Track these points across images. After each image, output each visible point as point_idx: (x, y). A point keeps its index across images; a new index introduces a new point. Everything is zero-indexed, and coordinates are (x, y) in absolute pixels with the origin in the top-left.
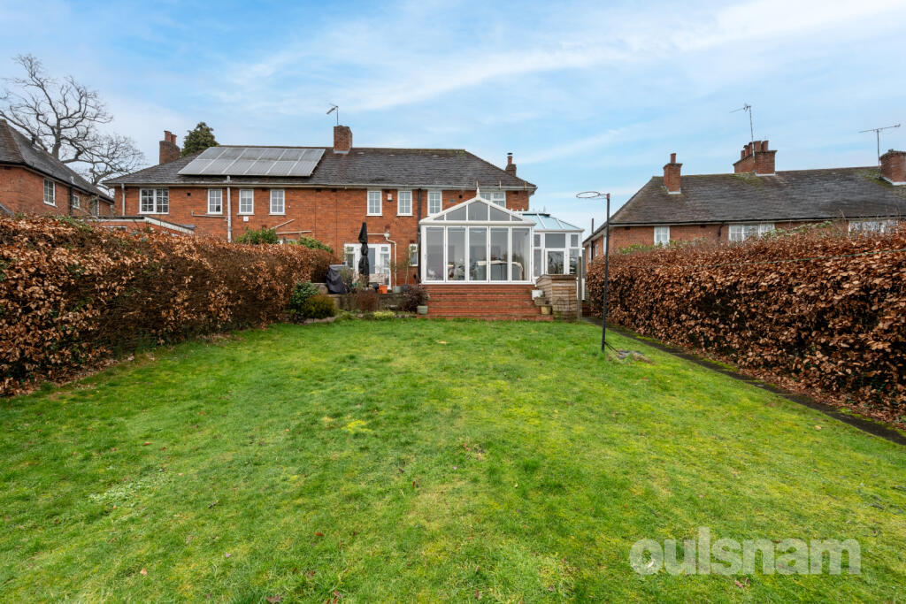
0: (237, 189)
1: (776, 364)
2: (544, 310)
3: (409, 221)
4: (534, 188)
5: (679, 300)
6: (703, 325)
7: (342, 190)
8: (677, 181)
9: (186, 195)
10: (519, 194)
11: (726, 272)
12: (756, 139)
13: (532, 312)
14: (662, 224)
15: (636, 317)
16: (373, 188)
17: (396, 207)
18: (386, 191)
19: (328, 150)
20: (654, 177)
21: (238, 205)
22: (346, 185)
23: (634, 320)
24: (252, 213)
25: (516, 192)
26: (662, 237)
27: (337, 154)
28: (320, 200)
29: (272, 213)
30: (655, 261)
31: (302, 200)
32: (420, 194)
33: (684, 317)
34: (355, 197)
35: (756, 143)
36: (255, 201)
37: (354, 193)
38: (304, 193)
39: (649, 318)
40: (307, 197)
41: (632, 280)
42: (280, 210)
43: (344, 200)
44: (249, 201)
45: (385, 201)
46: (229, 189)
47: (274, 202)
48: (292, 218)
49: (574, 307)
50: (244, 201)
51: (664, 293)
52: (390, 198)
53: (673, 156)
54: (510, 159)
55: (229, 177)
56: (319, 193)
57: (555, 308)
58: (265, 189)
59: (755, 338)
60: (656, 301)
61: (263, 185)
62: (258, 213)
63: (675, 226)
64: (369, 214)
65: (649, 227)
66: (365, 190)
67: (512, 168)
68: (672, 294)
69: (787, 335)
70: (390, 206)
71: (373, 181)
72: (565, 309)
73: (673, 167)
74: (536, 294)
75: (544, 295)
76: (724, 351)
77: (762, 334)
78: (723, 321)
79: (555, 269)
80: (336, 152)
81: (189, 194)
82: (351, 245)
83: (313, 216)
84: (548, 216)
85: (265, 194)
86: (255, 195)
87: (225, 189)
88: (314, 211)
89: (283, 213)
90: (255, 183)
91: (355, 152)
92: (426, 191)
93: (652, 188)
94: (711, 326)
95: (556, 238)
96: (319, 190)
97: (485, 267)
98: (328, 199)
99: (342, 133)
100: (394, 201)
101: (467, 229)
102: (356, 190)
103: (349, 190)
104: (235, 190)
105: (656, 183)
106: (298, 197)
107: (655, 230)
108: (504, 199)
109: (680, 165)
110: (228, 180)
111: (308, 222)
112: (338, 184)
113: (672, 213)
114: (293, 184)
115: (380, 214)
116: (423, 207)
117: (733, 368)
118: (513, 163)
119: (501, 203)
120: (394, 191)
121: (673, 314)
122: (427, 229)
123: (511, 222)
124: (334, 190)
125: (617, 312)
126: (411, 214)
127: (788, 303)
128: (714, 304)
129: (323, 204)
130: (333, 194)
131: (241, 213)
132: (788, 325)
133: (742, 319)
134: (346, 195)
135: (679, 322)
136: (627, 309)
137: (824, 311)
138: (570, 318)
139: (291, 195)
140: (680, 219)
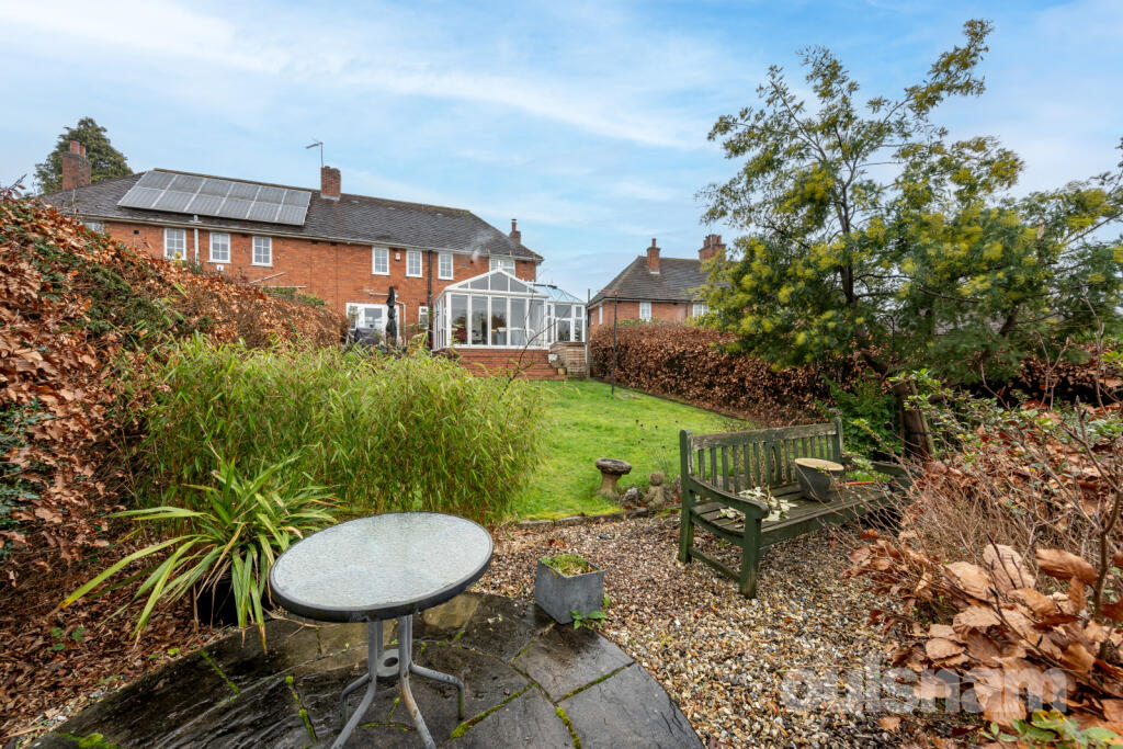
0: (208, 231)
1: (702, 395)
2: (561, 371)
3: (419, 283)
4: (540, 259)
5: (657, 362)
6: (669, 377)
7: (344, 244)
8: (657, 263)
9: (132, 233)
10: (527, 263)
11: (681, 344)
12: (713, 233)
13: (550, 372)
14: (645, 300)
15: (629, 376)
16: (379, 245)
17: (405, 267)
18: (394, 250)
19: (315, 194)
20: (639, 257)
21: (208, 250)
22: (349, 240)
23: (627, 378)
24: (228, 261)
25: (524, 262)
26: (645, 313)
27: (327, 200)
28: (315, 253)
29: (254, 263)
30: (642, 334)
31: (295, 251)
32: (430, 256)
33: (659, 372)
34: (359, 253)
35: (713, 236)
36: (232, 247)
37: (358, 249)
38: (295, 244)
39: (638, 375)
40: (303, 249)
41: (627, 348)
42: (266, 260)
43: (346, 256)
44: (225, 247)
45: (393, 260)
46: (196, 232)
47: (258, 250)
48: (283, 270)
49: (583, 369)
50: (216, 246)
51: (647, 357)
52: (398, 258)
53: (654, 240)
54: (514, 225)
55: (196, 217)
56: (315, 246)
57: (569, 370)
58: (245, 235)
59: (693, 382)
60: (642, 363)
61: (244, 230)
62: (237, 262)
63: (655, 303)
64: (375, 272)
65: (636, 302)
66: (370, 247)
67: (516, 235)
68: (652, 357)
69: (706, 379)
70: (398, 266)
71: (379, 238)
72: (576, 370)
73: (654, 250)
74: (552, 358)
75: (558, 359)
76: (680, 392)
77: (696, 379)
78: (679, 374)
79: (564, 336)
80: (324, 197)
81: (136, 232)
82: (353, 305)
83: (308, 270)
84: (555, 288)
85: (244, 241)
86: (232, 241)
87: (190, 230)
88: (309, 264)
89: (270, 264)
90: (235, 228)
91: (348, 200)
92: (437, 254)
93: (637, 267)
94: (673, 377)
95: (563, 310)
96: (315, 242)
97: (505, 333)
98: (328, 253)
99: (331, 176)
100: (403, 260)
101: (490, 298)
102: (360, 245)
103: (352, 245)
104: (204, 233)
105: (641, 263)
106: (289, 247)
107: (641, 305)
108: (514, 268)
109: (659, 250)
110: (196, 220)
111: (302, 276)
112: (340, 238)
113: (653, 291)
114: (282, 233)
115: (387, 273)
116: (433, 269)
117: (683, 401)
118: (517, 229)
119: (510, 271)
120: (403, 251)
121: (652, 371)
122: (452, 296)
123: (528, 293)
124: (334, 244)
125: (616, 371)
126: (420, 276)
127: (706, 362)
128: (674, 363)
129: (320, 257)
130: (332, 248)
131: (212, 260)
132: (706, 373)
133: (687, 373)
134: (348, 250)
135: (656, 376)
136: (623, 369)
137: (718, 365)
138: (581, 377)
139: (280, 245)
140: (659, 298)
